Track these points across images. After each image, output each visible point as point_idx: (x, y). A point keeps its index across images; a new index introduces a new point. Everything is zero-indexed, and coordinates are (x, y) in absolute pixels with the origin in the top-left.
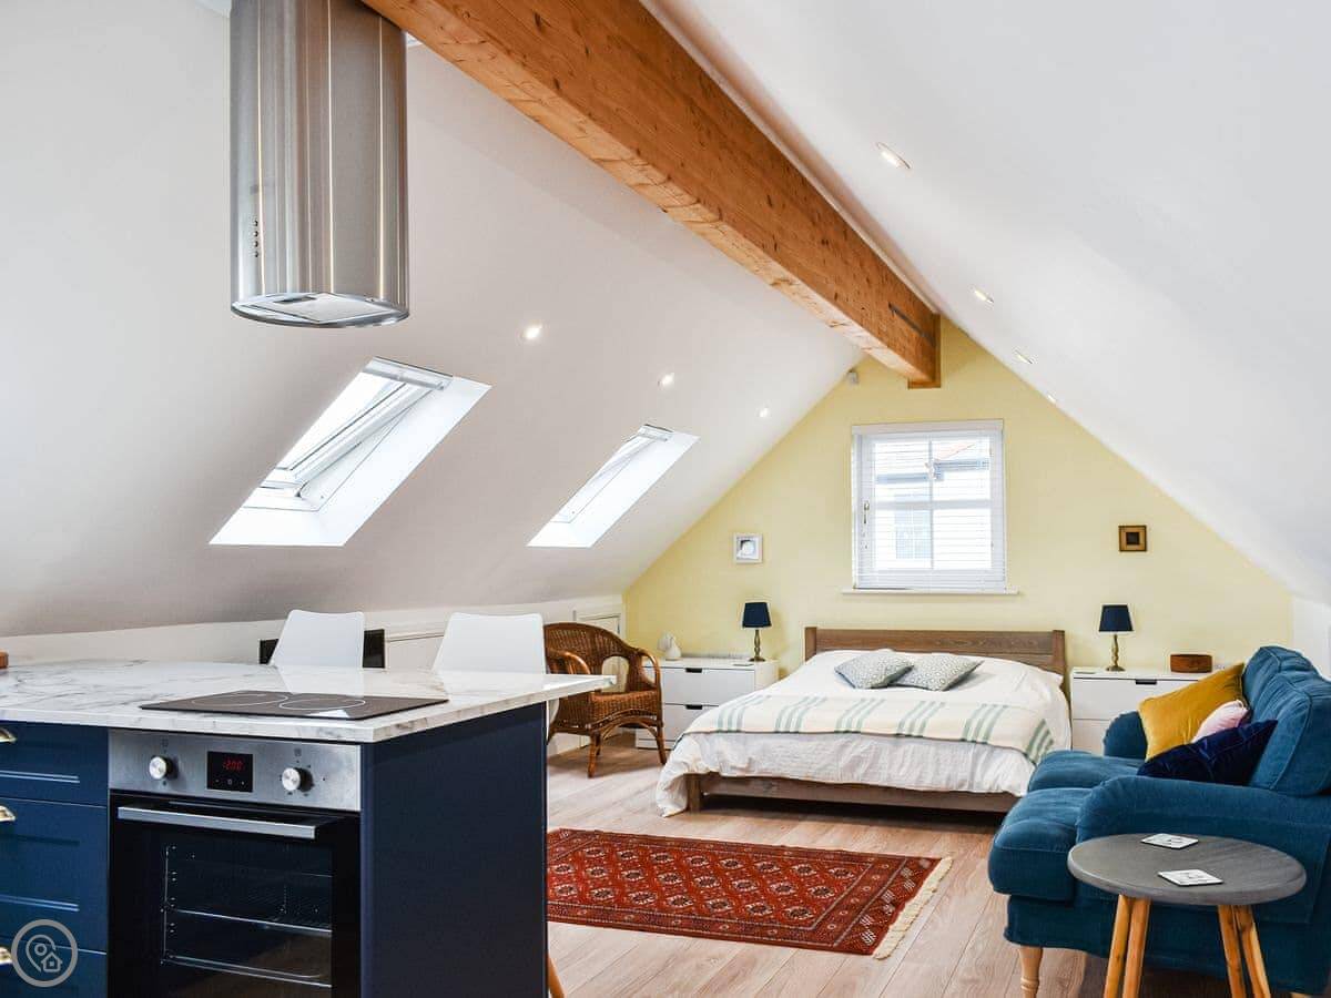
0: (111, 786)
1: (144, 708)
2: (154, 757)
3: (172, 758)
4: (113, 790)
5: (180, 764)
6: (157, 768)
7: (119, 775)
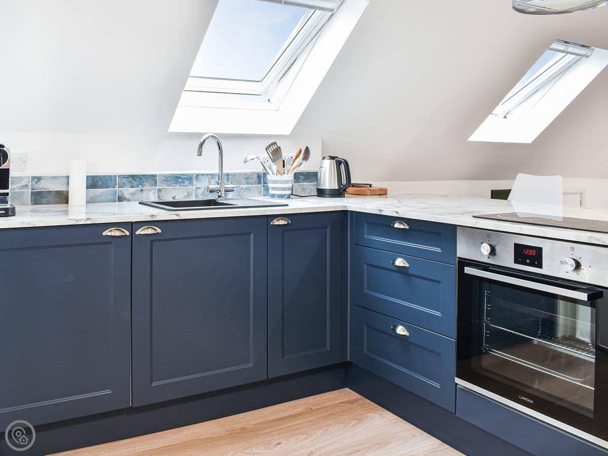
0: (458, 256)
1: (474, 217)
2: (482, 243)
3: (493, 245)
4: (459, 258)
5: (497, 249)
6: (485, 249)
7: (463, 251)
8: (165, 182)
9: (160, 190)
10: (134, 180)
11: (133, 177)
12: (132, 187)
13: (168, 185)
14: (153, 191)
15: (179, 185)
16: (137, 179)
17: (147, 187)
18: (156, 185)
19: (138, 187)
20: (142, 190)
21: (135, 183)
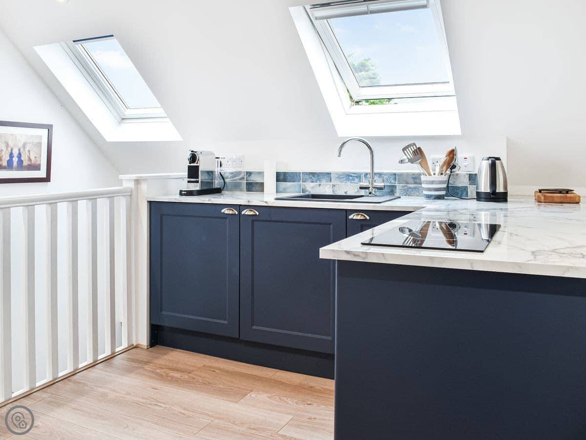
8: (337, 179)
9: (334, 186)
10: (314, 176)
11: (313, 174)
12: (312, 182)
13: (341, 182)
14: (328, 186)
15: (350, 182)
16: (316, 176)
17: (324, 182)
18: (331, 181)
19: (316, 182)
20: (320, 185)
21: (314, 179)
